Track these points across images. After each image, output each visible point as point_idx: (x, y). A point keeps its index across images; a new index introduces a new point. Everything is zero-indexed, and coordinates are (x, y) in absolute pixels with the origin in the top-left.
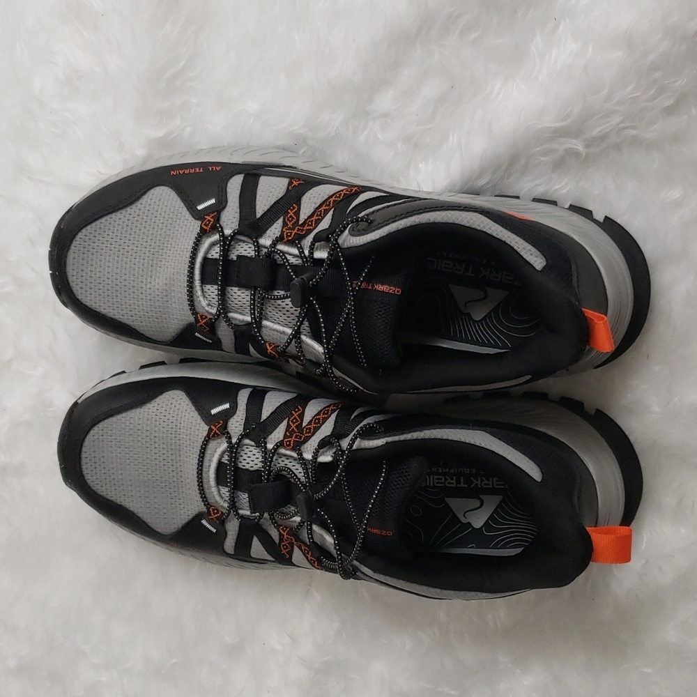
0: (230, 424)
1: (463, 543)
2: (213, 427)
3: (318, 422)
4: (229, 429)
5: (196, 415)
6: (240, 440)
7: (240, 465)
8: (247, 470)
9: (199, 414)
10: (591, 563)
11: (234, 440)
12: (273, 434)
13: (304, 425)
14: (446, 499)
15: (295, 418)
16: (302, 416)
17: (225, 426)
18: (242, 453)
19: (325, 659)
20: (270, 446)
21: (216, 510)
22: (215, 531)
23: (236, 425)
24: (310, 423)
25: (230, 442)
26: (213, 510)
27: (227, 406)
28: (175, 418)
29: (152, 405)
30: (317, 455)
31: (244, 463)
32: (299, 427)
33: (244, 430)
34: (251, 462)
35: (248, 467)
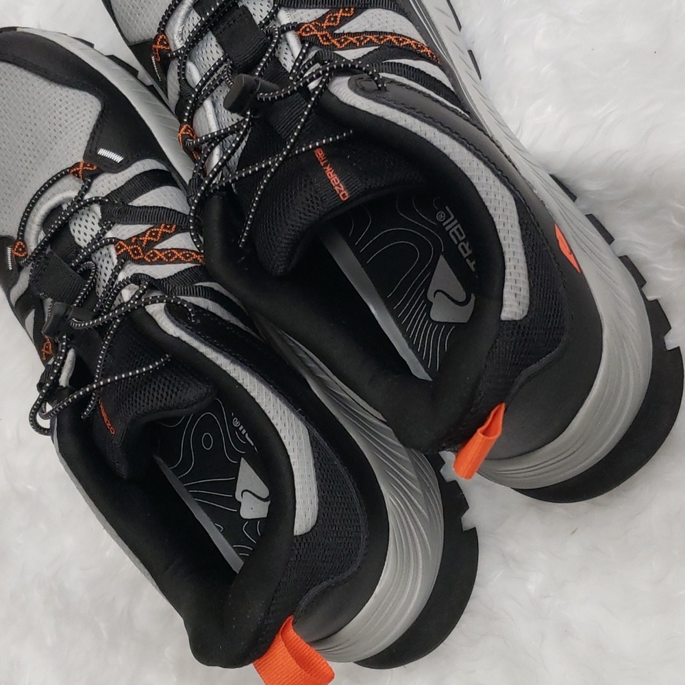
0: (102, 177)
1: (214, 515)
2: (81, 165)
3: (170, 257)
4: (96, 182)
5: (85, 138)
6: (91, 202)
7: (72, 227)
8: (73, 237)
9: (88, 142)
10: (251, 666)
11: (87, 197)
12: (125, 227)
13: (158, 247)
14: (243, 459)
15: (157, 232)
16: (165, 236)
17: (94, 176)
18: (84, 217)
19: (29, 487)
20: (109, 234)
21: (23, 249)
22: (11, 268)
23: (105, 185)
24: (161, 251)
25: (81, 195)
26: (20, 246)
27: (118, 159)
28: (66, 124)
29: (61, 92)
30: (125, 285)
31: (77, 228)
32: (151, 244)
33: (107, 197)
34: (82, 234)
35: (76, 235)
